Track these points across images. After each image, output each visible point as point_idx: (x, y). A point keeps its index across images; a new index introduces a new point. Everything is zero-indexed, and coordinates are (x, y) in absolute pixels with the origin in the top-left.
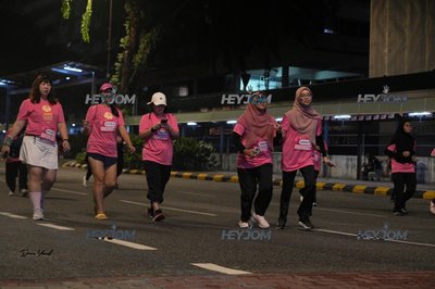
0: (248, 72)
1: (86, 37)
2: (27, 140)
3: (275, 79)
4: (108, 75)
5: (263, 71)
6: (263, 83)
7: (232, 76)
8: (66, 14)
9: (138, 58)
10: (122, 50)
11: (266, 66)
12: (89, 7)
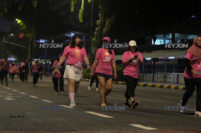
0: (156, 36)
1: (81, 20)
2: (68, 67)
3: (168, 39)
4: (91, 38)
5: (163, 35)
6: (163, 41)
7: (148, 37)
8: (72, 10)
9: (105, 29)
10: (97, 26)
11: (164, 33)
12: (82, 7)
